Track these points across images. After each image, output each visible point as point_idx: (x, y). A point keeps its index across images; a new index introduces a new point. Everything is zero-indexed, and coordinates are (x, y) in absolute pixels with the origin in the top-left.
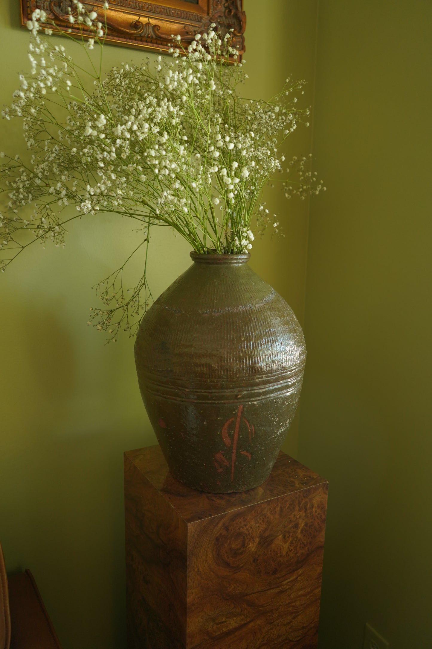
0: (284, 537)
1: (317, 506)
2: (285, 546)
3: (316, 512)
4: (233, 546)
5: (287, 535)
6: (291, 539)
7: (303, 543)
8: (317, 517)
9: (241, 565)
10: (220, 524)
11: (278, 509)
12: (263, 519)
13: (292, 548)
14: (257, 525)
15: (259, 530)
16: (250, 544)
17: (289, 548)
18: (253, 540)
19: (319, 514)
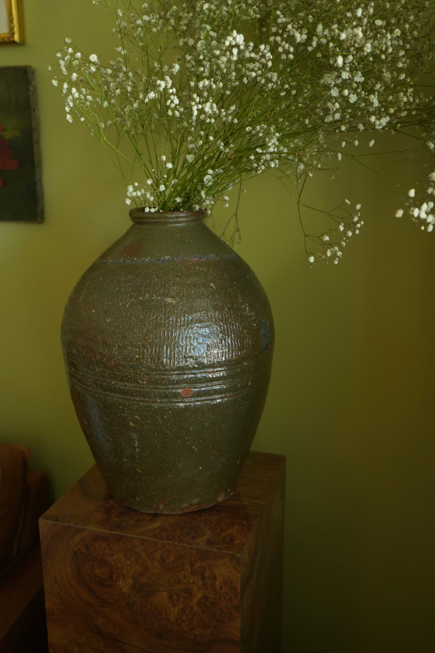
0: (171, 597)
1: (222, 580)
2: (172, 609)
3: (221, 588)
4: (97, 572)
5: (175, 597)
6: (181, 606)
7: (201, 619)
8: (224, 596)
9: (110, 601)
10: (78, 538)
11: (158, 556)
12: (136, 558)
13: (183, 618)
14: (128, 562)
15: (131, 569)
16: (121, 581)
17: (179, 615)
18: (124, 579)
19: (226, 593)
